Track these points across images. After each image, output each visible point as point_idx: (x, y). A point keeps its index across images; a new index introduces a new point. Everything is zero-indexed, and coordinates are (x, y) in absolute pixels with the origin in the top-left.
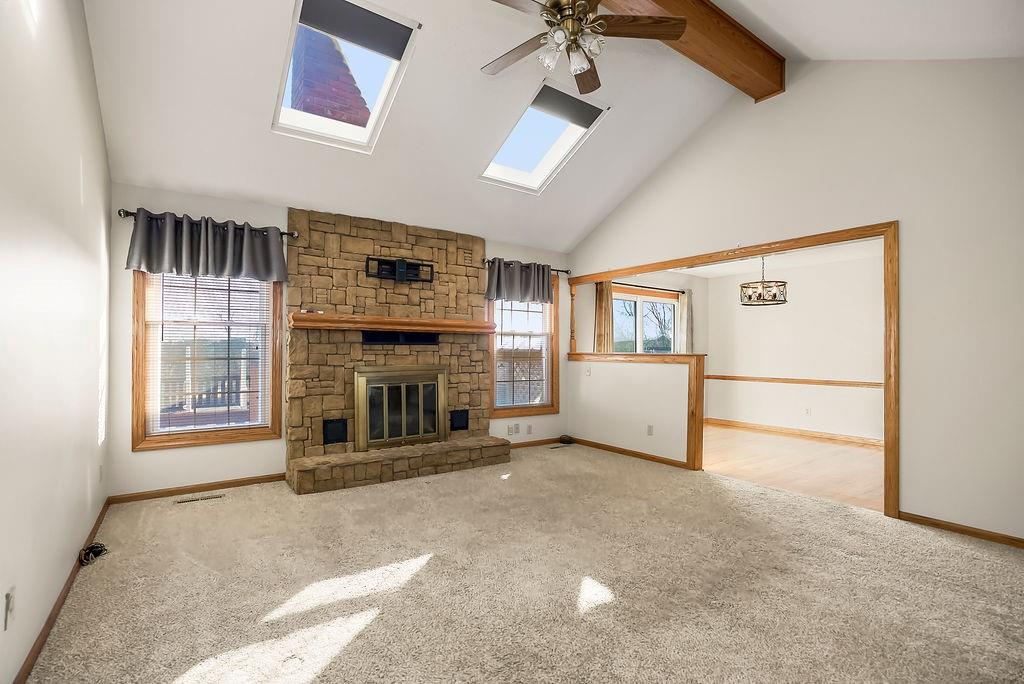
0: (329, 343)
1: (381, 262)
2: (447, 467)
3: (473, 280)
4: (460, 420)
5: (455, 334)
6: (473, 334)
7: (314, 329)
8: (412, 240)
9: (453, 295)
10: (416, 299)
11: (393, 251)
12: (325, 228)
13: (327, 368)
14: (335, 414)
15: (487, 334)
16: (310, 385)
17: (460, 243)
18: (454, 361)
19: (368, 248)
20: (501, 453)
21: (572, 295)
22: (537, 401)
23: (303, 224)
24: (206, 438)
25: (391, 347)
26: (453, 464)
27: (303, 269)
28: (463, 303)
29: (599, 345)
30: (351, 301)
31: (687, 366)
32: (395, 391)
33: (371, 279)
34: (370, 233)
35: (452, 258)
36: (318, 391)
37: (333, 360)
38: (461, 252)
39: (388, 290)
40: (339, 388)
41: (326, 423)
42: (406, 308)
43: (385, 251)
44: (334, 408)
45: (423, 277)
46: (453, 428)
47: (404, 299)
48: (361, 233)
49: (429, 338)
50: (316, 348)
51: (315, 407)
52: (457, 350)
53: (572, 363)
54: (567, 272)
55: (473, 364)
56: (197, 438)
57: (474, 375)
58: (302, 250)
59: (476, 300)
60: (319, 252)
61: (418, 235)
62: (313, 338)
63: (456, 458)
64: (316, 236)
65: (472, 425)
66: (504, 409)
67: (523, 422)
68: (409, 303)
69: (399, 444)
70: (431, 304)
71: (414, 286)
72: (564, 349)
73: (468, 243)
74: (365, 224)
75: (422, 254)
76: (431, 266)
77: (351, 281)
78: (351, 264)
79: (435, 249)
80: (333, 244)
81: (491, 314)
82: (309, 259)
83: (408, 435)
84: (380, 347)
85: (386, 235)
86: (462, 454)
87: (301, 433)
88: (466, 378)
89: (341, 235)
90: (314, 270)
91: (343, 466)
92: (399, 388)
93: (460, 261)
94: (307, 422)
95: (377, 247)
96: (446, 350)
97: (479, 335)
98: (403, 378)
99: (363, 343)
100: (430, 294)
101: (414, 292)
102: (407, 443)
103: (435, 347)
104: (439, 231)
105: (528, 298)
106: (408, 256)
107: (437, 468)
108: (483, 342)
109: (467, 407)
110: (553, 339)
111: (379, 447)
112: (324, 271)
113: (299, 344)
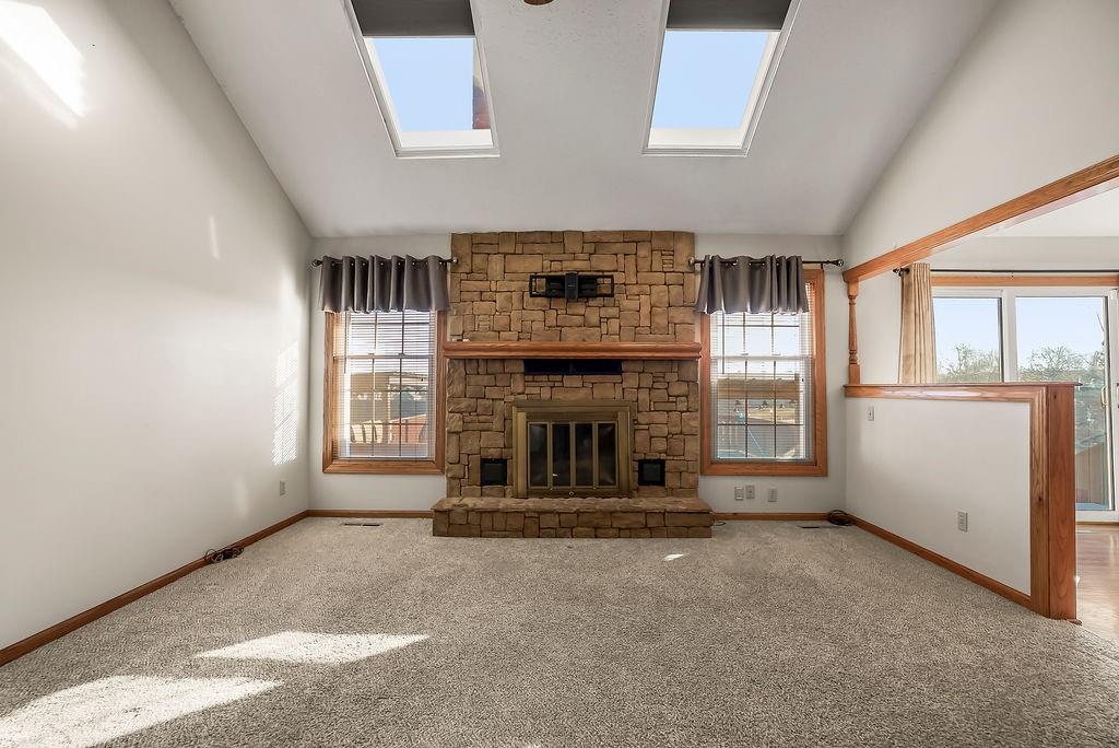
0: (487, 374)
1: (549, 279)
2: (611, 532)
3: (675, 290)
4: (652, 473)
5: (644, 360)
6: (671, 360)
7: (470, 360)
8: (589, 248)
9: (645, 310)
10: (594, 319)
11: (565, 264)
12: (489, 249)
13: (485, 402)
14: (494, 453)
15: (693, 360)
16: (468, 419)
17: (656, 243)
18: (644, 395)
19: (535, 265)
20: (700, 524)
21: (851, 298)
22: (788, 456)
23: (465, 249)
24: (378, 467)
25: (558, 378)
26: (620, 529)
27: (465, 296)
28: (661, 321)
29: (906, 372)
30: (516, 326)
31: (1026, 407)
32: (561, 431)
33: (538, 300)
34: (538, 249)
35: (644, 264)
36: (476, 426)
37: (492, 393)
38: (657, 255)
39: (559, 312)
40: (497, 424)
41: (484, 461)
42: (582, 331)
43: (556, 266)
44: (492, 445)
45: (604, 291)
46: (642, 481)
47: (579, 320)
48: (527, 249)
49: (609, 366)
50: (473, 380)
51: (472, 444)
52: (647, 381)
53: (851, 402)
54: (836, 263)
55: (671, 399)
56: (370, 466)
57: (675, 415)
58: (464, 276)
59: (679, 315)
60: (482, 276)
61: (596, 242)
62: (471, 368)
63: (627, 522)
64: (478, 260)
65: (671, 480)
66: (729, 462)
67: (763, 485)
68: (586, 324)
69: (566, 495)
70: (614, 324)
71: (591, 303)
72: (836, 378)
73: (666, 242)
74: (532, 239)
75: (603, 263)
76: (611, 277)
77: (516, 304)
78: (514, 286)
79: (621, 256)
80: (496, 264)
81: (705, 331)
82: (472, 285)
83: (577, 484)
84: (544, 378)
85: (557, 248)
86: (633, 518)
87: (457, 470)
88: (662, 417)
89: (505, 254)
90: (476, 296)
91: (481, 512)
92: (568, 427)
93: (657, 266)
94: (464, 459)
95: (546, 263)
96: (631, 380)
97: (680, 361)
98: (573, 416)
99: (525, 374)
100: (613, 311)
101: (592, 311)
102: (576, 495)
103: (617, 378)
104: (624, 233)
105: (763, 307)
106: (584, 268)
107: (597, 532)
108: (687, 371)
109: (663, 456)
110: (817, 364)
111: (541, 495)
112: (486, 295)
113: (456, 374)
